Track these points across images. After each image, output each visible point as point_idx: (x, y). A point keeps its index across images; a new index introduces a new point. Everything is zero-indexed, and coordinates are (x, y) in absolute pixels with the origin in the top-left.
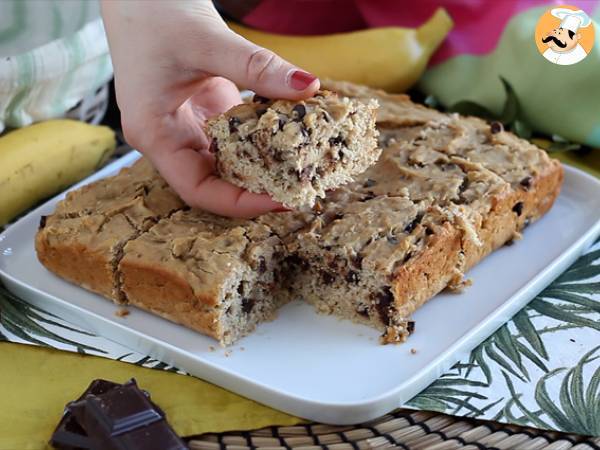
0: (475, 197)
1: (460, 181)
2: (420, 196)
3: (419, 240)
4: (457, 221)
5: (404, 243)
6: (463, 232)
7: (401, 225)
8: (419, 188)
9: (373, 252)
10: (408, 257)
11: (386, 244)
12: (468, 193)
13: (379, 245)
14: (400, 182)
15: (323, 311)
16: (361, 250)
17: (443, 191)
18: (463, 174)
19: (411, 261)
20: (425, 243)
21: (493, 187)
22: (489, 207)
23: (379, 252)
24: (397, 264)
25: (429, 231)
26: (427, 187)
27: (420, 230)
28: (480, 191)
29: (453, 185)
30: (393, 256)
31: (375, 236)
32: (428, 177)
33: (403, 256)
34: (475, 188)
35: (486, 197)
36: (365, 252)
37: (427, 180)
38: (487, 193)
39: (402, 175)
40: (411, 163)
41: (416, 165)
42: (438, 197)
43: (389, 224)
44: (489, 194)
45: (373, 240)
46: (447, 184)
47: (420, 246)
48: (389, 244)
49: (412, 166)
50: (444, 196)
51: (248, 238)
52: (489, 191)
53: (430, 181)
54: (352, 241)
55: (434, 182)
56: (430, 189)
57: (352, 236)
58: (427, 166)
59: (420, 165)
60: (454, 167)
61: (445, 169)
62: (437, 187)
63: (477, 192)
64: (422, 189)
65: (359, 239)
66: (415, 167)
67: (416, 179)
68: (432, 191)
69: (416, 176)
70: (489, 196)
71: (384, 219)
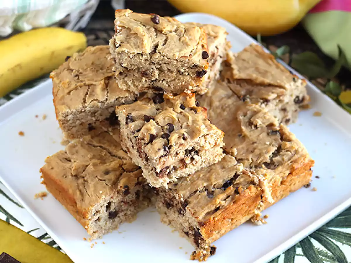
0: (280, 164)
1: (274, 149)
2: (243, 157)
3: (228, 197)
4: (260, 185)
5: (216, 201)
6: (263, 191)
7: (221, 182)
8: (246, 148)
9: (195, 201)
10: (217, 209)
11: (205, 197)
12: (278, 158)
13: (200, 197)
14: (237, 140)
15: (165, 222)
16: (188, 198)
17: (260, 155)
18: (280, 141)
19: (219, 212)
20: (233, 199)
21: (296, 157)
22: (288, 172)
23: (199, 202)
24: (208, 213)
25: (237, 192)
26: (251, 149)
27: (231, 190)
28: (286, 158)
29: (266, 153)
30: (206, 207)
31: (200, 188)
32: (255, 140)
33: (213, 208)
34: (283, 155)
35: (288, 164)
36: (190, 200)
37: (254, 143)
38: (290, 162)
39: (240, 134)
40: (250, 123)
41: (253, 126)
42: (255, 160)
43: (213, 180)
44: (291, 162)
45: (198, 192)
46: (264, 151)
47: (228, 202)
48: (207, 197)
49: (250, 127)
50: (259, 159)
51: (123, 169)
52: (292, 160)
53: (255, 144)
54: (185, 189)
55: (257, 146)
56: (252, 152)
57: (186, 184)
58: (259, 129)
59: (256, 127)
60: (277, 133)
61: (270, 134)
62: (257, 152)
63: (283, 159)
64: (247, 150)
65: (189, 188)
66: (252, 128)
67: (247, 140)
68: (253, 154)
69: (248, 138)
70: (290, 164)
71: (212, 175)
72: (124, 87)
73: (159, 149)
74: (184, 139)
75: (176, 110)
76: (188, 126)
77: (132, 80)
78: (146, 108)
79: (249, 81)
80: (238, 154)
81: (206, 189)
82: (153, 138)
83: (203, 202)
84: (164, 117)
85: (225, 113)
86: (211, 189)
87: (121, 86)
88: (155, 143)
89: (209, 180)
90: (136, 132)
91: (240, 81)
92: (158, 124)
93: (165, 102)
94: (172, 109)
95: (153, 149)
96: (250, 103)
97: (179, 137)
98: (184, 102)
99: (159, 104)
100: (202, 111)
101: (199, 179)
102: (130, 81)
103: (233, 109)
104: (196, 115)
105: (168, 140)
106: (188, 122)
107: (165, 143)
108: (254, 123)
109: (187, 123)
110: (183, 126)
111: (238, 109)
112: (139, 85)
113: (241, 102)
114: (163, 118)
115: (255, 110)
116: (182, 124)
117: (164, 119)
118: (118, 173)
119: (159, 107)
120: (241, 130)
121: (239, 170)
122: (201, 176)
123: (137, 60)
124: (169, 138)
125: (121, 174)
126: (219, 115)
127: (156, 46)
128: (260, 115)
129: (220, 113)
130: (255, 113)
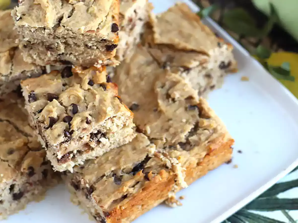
0: (197, 144)
1: (190, 127)
3: (138, 183)
4: (173, 169)
5: (123, 189)
6: (176, 176)
7: (130, 166)
8: (160, 126)
9: (101, 188)
10: (125, 197)
12: (194, 138)
13: (106, 183)
14: (152, 116)
15: (74, 202)
16: (95, 183)
17: (175, 135)
18: (198, 117)
19: (126, 200)
20: (142, 185)
21: (215, 136)
22: (204, 154)
23: (105, 189)
24: (115, 202)
25: (146, 178)
26: (166, 127)
27: (140, 175)
28: (203, 138)
29: (182, 132)
30: (113, 195)
31: (108, 173)
32: (170, 116)
33: (120, 196)
34: (200, 134)
35: (205, 145)
36: (96, 186)
37: (170, 120)
38: (207, 142)
39: (155, 108)
40: (168, 96)
41: (170, 99)
42: (169, 139)
43: (122, 163)
44: (209, 142)
45: (105, 177)
46: (179, 130)
47: (136, 190)
48: (114, 184)
49: (167, 100)
50: (174, 138)
51: (28, 147)
52: (209, 140)
53: (171, 122)
54: (91, 173)
55: (172, 124)
56: (167, 130)
57: (93, 168)
58: (177, 103)
59: (174, 100)
60: (195, 109)
61: (188, 109)
62: (172, 130)
63: (200, 139)
64: (162, 128)
65: (96, 173)
66: (169, 101)
67: (162, 116)
68: (167, 133)
69: (164, 113)
70: (207, 145)
71: (121, 158)
72: (29, 60)
73: (59, 136)
74: (88, 123)
75: (83, 87)
76: (94, 106)
77: (37, 54)
78: (52, 84)
79: (171, 47)
80: (151, 132)
81: (114, 174)
82: (53, 122)
83: (110, 188)
84: (69, 96)
85: (143, 83)
86: (120, 173)
87: (26, 59)
88: (55, 129)
89: (117, 163)
90: (37, 113)
91: (161, 46)
92: (61, 104)
93: (73, 76)
94: (79, 85)
95: (53, 135)
96: (169, 72)
97: (82, 121)
98: (93, 77)
99: (67, 78)
100: (112, 87)
101: (108, 162)
102: (35, 54)
103: (152, 78)
104: (105, 92)
105: (70, 125)
106: (95, 102)
107: (66, 127)
108: (172, 96)
109: (93, 103)
110: (89, 106)
111: (157, 78)
112: (45, 58)
113: (161, 70)
114: (67, 96)
115: (174, 80)
116: (88, 105)
117: (69, 97)
118: (22, 152)
119: (67, 82)
120: (157, 105)
121: (151, 152)
122: (110, 158)
123: (40, 34)
124: (71, 122)
125: (26, 153)
126: (136, 85)
127: (61, 19)
128: (178, 86)
129: (137, 83)
130: (174, 84)
